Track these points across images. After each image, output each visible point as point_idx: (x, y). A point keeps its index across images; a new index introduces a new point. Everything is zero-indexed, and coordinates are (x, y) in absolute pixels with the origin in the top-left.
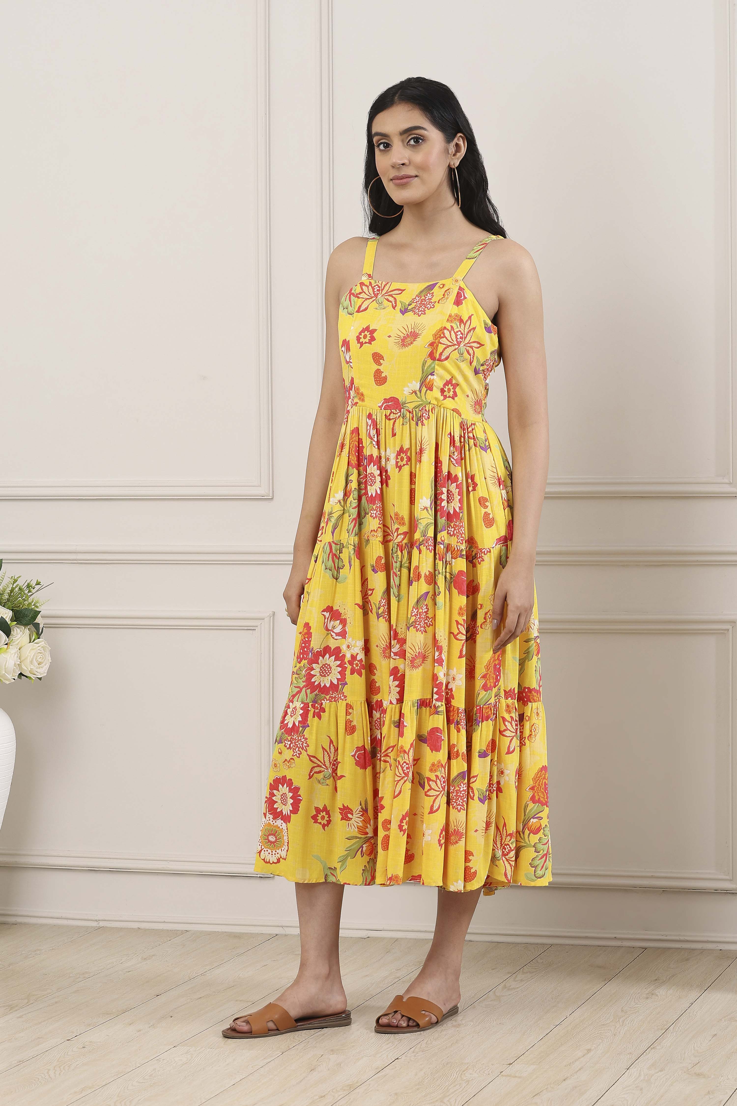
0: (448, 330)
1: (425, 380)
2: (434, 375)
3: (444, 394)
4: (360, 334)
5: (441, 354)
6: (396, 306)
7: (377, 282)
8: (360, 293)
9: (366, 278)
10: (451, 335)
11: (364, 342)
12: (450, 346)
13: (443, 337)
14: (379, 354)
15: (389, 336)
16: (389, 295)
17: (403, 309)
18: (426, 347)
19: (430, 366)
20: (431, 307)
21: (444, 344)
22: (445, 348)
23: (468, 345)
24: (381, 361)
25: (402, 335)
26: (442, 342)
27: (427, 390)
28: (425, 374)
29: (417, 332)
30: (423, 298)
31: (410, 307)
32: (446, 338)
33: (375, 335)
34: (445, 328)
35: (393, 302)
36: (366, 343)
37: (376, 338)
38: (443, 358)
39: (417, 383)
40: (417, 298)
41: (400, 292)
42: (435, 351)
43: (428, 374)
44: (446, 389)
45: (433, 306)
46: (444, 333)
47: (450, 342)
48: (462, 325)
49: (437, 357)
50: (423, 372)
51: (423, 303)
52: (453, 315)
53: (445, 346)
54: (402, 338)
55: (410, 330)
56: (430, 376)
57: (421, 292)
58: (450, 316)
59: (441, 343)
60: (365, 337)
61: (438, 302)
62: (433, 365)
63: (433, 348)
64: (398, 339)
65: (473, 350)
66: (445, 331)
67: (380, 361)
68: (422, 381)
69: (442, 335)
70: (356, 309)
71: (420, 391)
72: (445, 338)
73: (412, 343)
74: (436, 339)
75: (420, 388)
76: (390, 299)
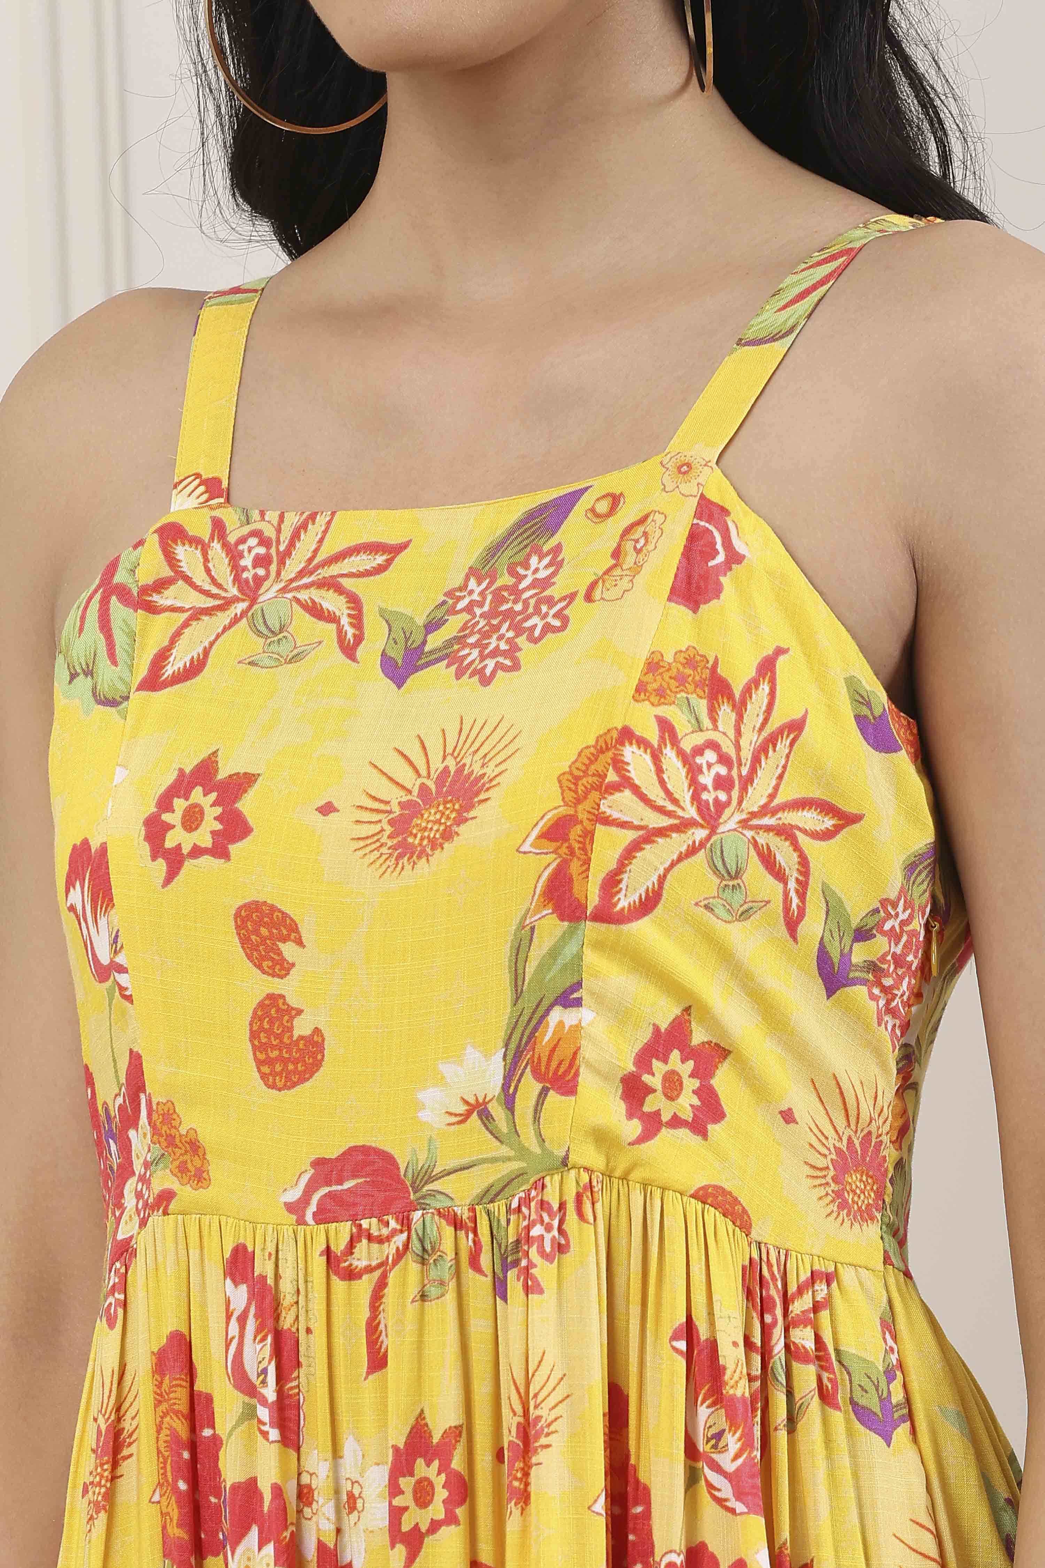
0: (642, 743)
1: (532, 1034)
2: (578, 1003)
3: (646, 1108)
4: (165, 803)
5: (611, 882)
6: (359, 639)
7: (255, 515)
8: (161, 585)
9: (193, 502)
10: (659, 771)
11: (186, 850)
12: (662, 832)
13: (615, 788)
14: (273, 909)
15: (327, 809)
16: (322, 584)
17: (397, 653)
18: (526, 847)
19: (554, 953)
20: (548, 629)
21: (623, 825)
22: (634, 848)
23: (767, 821)
24: (288, 950)
25: (396, 796)
26: (615, 815)
27: (543, 1093)
28: (528, 1003)
29: (477, 770)
30: (505, 580)
31: (435, 641)
32: (636, 790)
33: (247, 805)
34: (626, 735)
35: (345, 621)
36: (197, 852)
37: (251, 821)
38: (624, 901)
39: (487, 1056)
40: (472, 584)
41: (380, 559)
42: (575, 867)
43: (546, 1003)
44: (654, 1081)
45: (557, 623)
46: (619, 764)
47: (661, 810)
48: (726, 714)
49: (593, 899)
50: (518, 995)
51: (504, 607)
52: (669, 658)
53: (630, 836)
54: (397, 810)
55: (437, 765)
56: (557, 1015)
57: (495, 550)
58: (653, 666)
59: (607, 821)
60: (192, 819)
61: (589, 598)
62: (571, 949)
63: (564, 850)
64: (375, 817)
65: (796, 847)
66: (630, 753)
67: (280, 953)
68: (513, 1046)
69: (612, 776)
70: (142, 670)
71: (509, 1102)
72: (627, 793)
73: (448, 835)
74: (578, 801)
75: (505, 1086)
76: (326, 605)
